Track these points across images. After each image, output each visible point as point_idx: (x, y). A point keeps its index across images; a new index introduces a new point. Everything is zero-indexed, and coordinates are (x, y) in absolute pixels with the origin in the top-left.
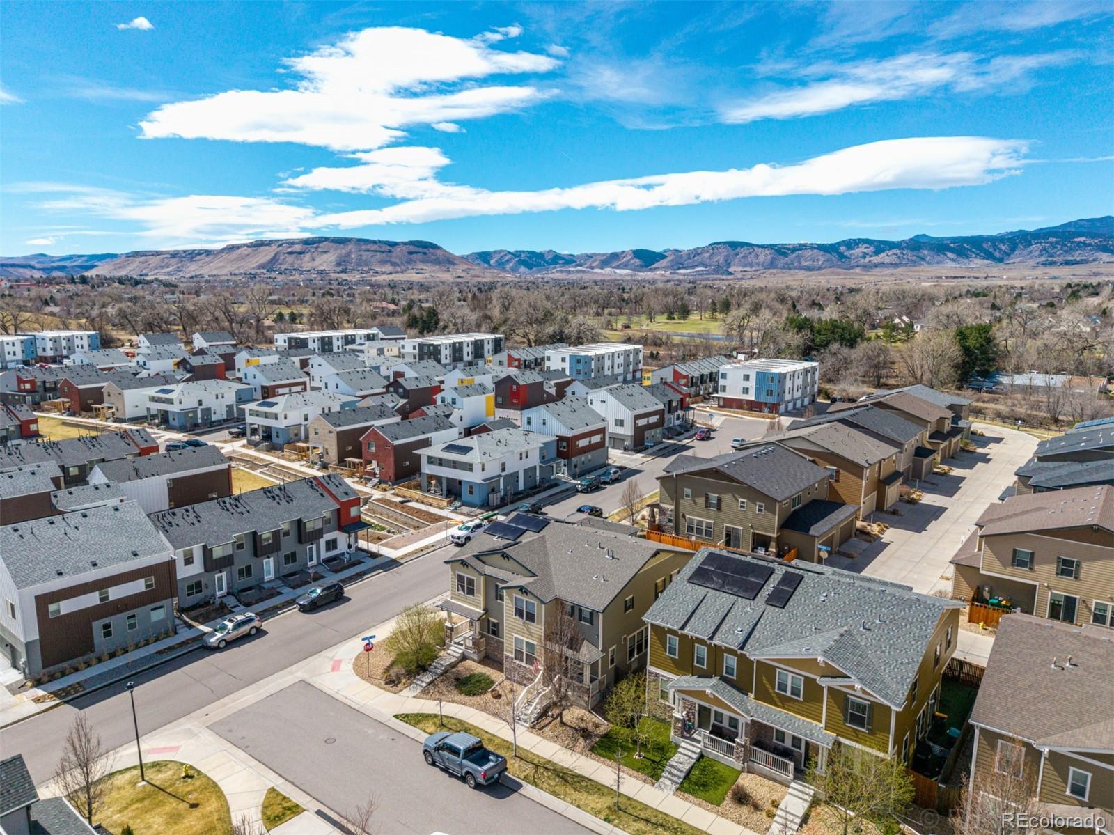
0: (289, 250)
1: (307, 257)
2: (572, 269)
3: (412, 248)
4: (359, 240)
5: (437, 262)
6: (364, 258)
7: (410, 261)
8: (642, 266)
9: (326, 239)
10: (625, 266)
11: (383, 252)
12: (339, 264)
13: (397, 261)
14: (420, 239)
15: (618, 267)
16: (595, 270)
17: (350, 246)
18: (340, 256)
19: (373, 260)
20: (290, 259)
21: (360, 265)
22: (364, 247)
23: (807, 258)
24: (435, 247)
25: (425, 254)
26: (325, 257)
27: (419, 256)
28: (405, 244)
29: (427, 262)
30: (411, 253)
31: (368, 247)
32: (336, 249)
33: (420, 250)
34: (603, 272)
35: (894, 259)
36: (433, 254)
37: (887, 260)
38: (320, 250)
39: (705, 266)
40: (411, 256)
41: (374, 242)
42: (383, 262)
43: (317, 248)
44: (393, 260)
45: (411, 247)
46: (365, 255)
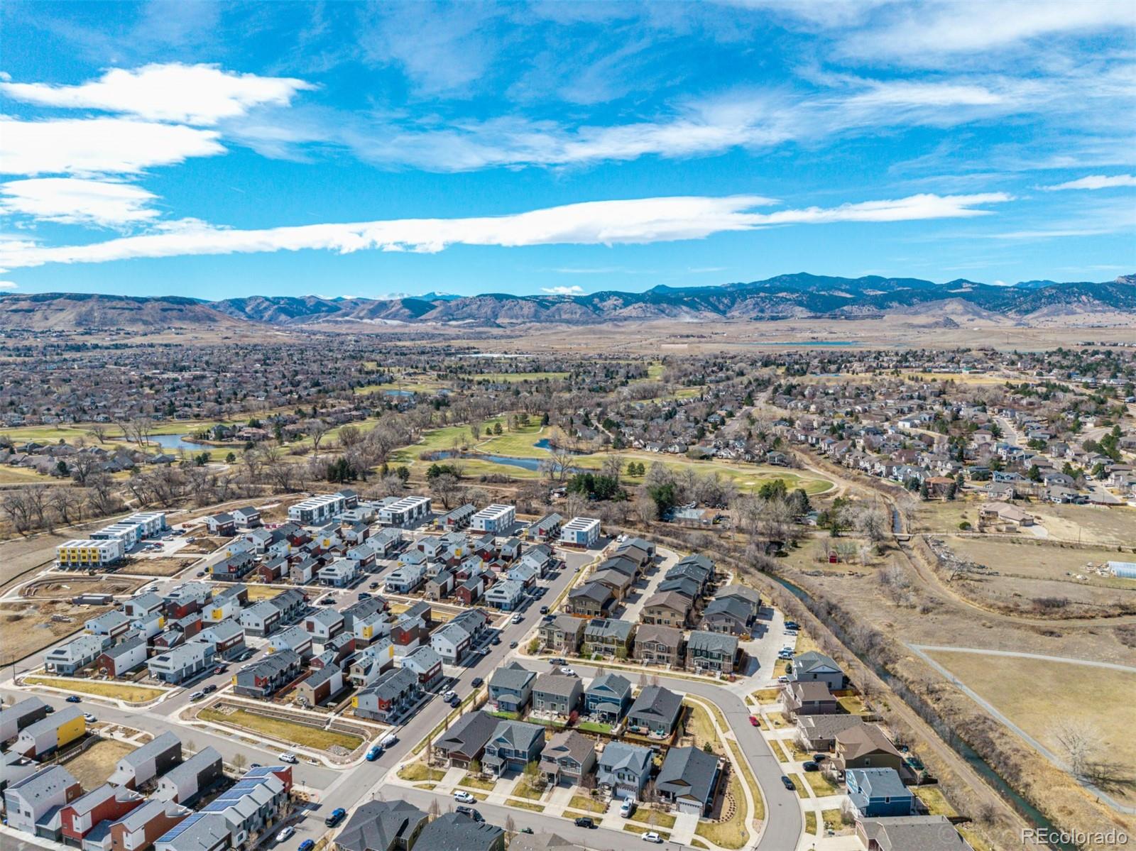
0: (14, 307)
1: (38, 315)
2: (340, 319)
3: (166, 305)
4: (102, 297)
5: (197, 319)
6: (109, 316)
7: (163, 320)
8: (411, 317)
9: (60, 295)
10: (394, 317)
11: (132, 310)
12: (79, 324)
13: (150, 319)
14: (175, 295)
15: (386, 317)
16: (365, 321)
17: (91, 304)
18: (80, 315)
19: (121, 319)
20: (16, 318)
21: (106, 325)
22: (108, 304)
23: (567, 311)
24: (192, 302)
25: (181, 310)
26: (61, 315)
27: (175, 313)
28: (157, 300)
29: (185, 319)
30: (164, 310)
31: (114, 304)
32: (74, 307)
33: (176, 306)
34: (373, 322)
35: (639, 313)
36: (190, 311)
37: (634, 314)
38: (52, 307)
39: (474, 318)
40: (166, 313)
41: (120, 299)
42: (133, 321)
43: (49, 305)
44: (145, 318)
45: (165, 303)
46: (111, 313)
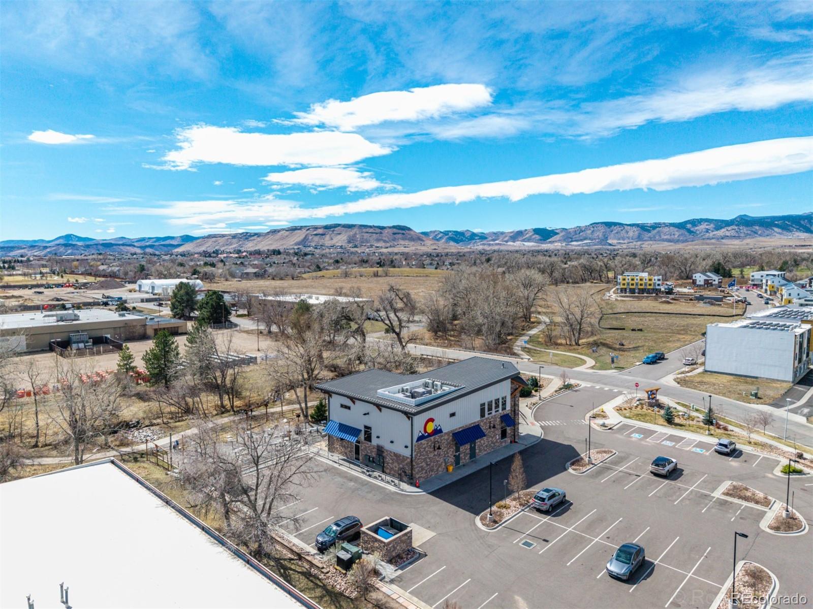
0: (315, 233)
1: (327, 237)
2: (492, 243)
3: (395, 230)
4: (361, 226)
5: (412, 239)
6: (365, 237)
7: (394, 240)
8: (541, 240)
9: (339, 225)
10: (529, 240)
11: (377, 233)
12: (349, 242)
13: (386, 239)
14: (400, 224)
15: (524, 240)
16: (509, 243)
17: (355, 230)
18: (349, 237)
19: (371, 239)
20: (316, 239)
21: (364, 243)
22: (364, 230)
23: (666, 231)
24: (409, 229)
25: (403, 234)
26: (339, 237)
27: (400, 236)
28: (390, 228)
29: (406, 239)
30: (394, 234)
31: (368, 230)
32: (346, 232)
33: (400, 231)
34: (515, 244)
35: (733, 233)
36: (409, 234)
37: (728, 234)
38: (335, 232)
39: (590, 239)
40: (395, 236)
41: (371, 227)
42: (378, 240)
43: (333, 231)
44: (384, 239)
45: (394, 230)
46: (366, 236)
